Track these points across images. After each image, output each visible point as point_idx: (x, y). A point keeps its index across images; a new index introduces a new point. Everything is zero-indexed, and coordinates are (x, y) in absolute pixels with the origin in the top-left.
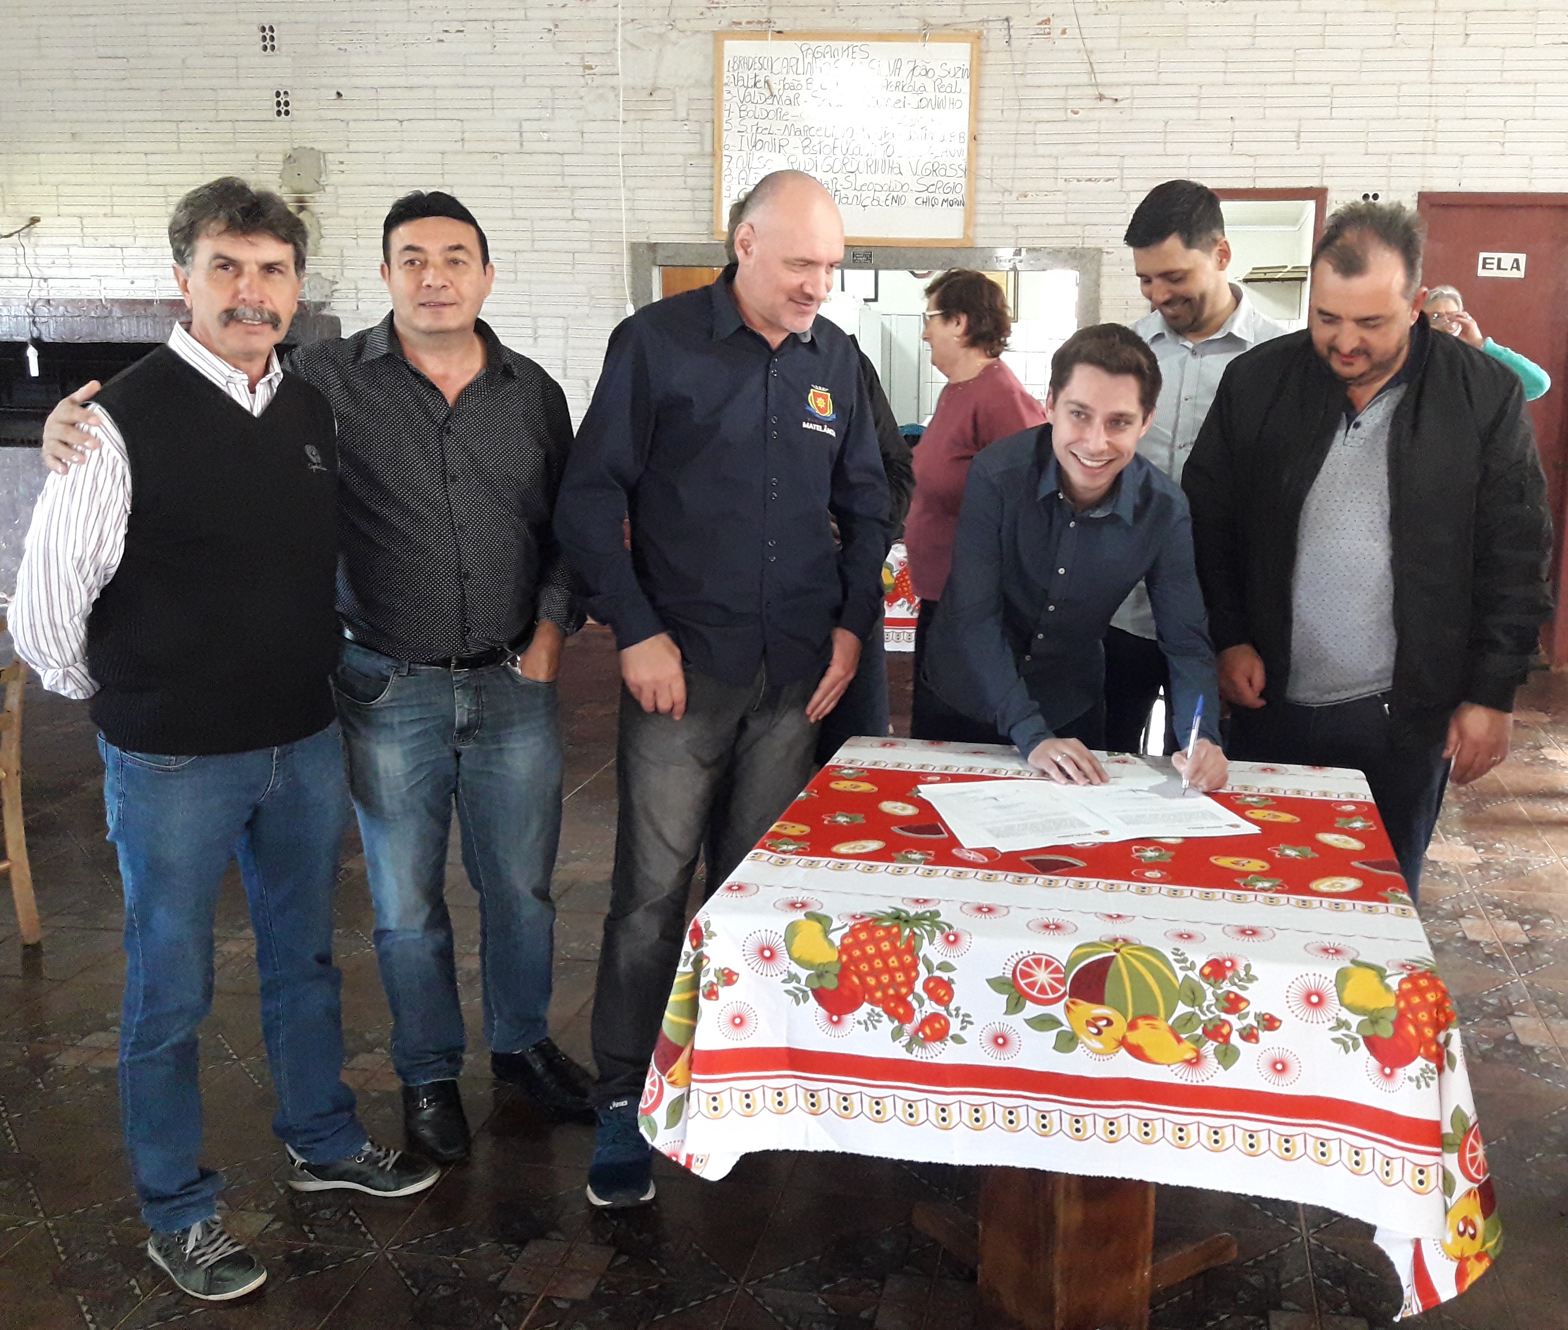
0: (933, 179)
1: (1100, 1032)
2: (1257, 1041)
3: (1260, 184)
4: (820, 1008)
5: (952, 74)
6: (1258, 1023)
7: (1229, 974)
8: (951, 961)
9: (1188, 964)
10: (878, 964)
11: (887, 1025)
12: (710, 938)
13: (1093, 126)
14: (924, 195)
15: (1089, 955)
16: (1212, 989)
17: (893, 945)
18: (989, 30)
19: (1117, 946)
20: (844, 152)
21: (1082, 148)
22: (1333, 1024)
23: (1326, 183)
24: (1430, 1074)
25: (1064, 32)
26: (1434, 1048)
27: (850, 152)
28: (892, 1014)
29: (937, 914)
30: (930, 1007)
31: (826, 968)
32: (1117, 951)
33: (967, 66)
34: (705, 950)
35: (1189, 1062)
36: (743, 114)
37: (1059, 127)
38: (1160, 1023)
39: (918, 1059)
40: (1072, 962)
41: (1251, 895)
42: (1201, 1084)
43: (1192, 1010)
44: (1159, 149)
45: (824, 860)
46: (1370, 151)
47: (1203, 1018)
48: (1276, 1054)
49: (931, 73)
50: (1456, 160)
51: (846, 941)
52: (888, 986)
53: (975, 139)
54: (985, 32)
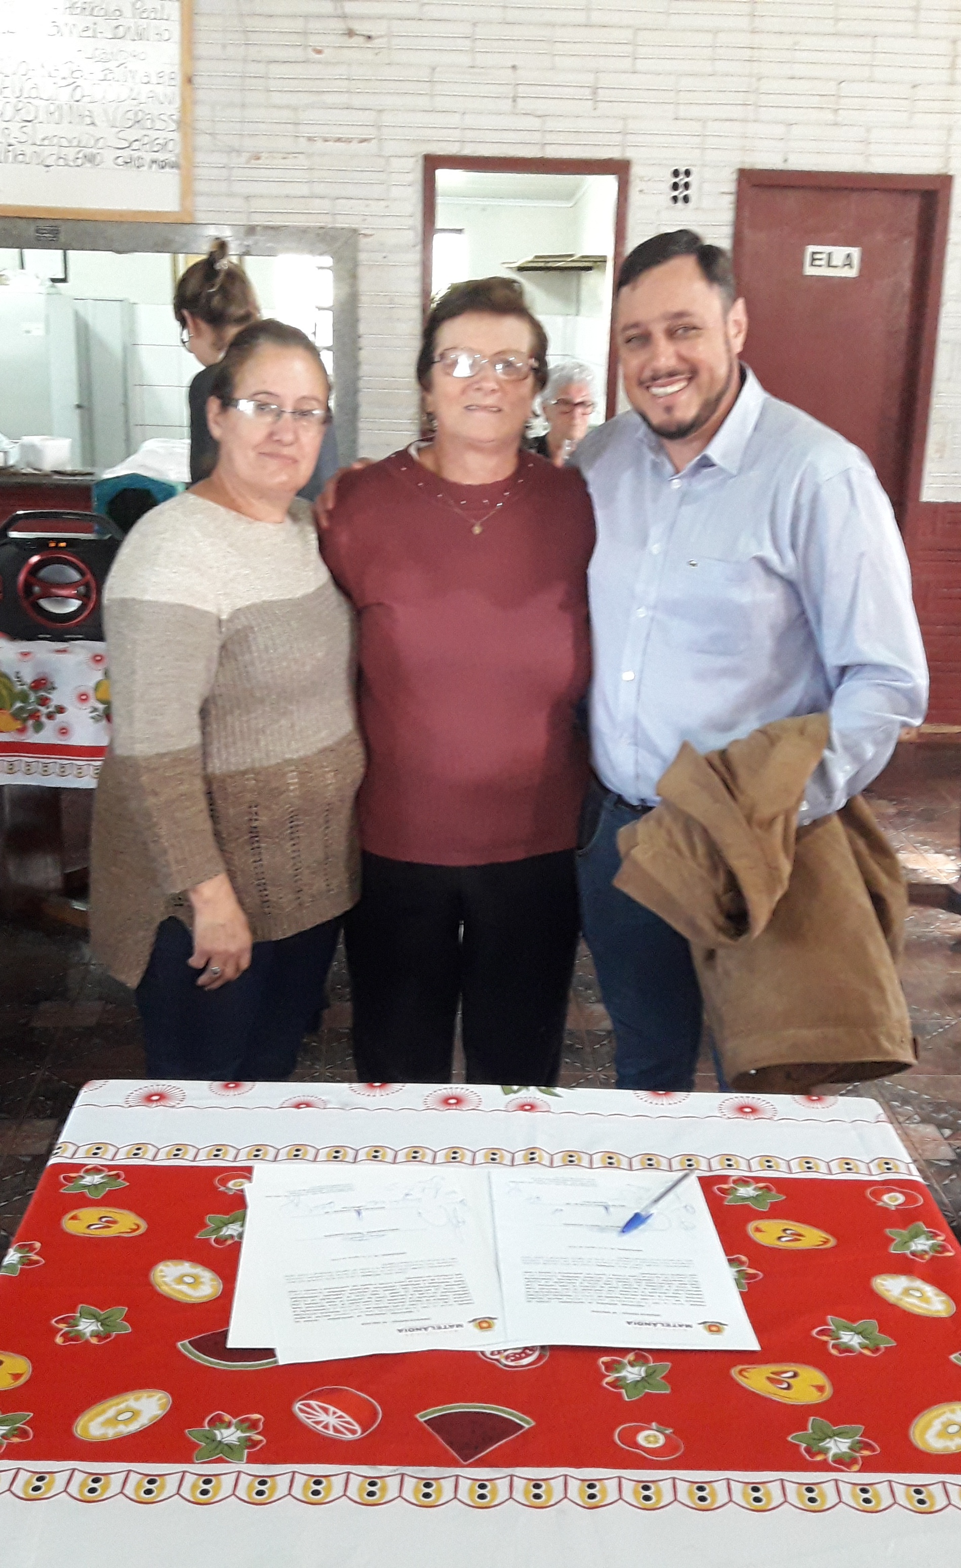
0: (135, 133)
3: (552, 153)
14: (126, 153)
21: (329, 99)
23: (629, 154)
27: (26, 95)
37: (298, 70)
44: (423, 102)
50: (780, 130)
53: (190, 81)
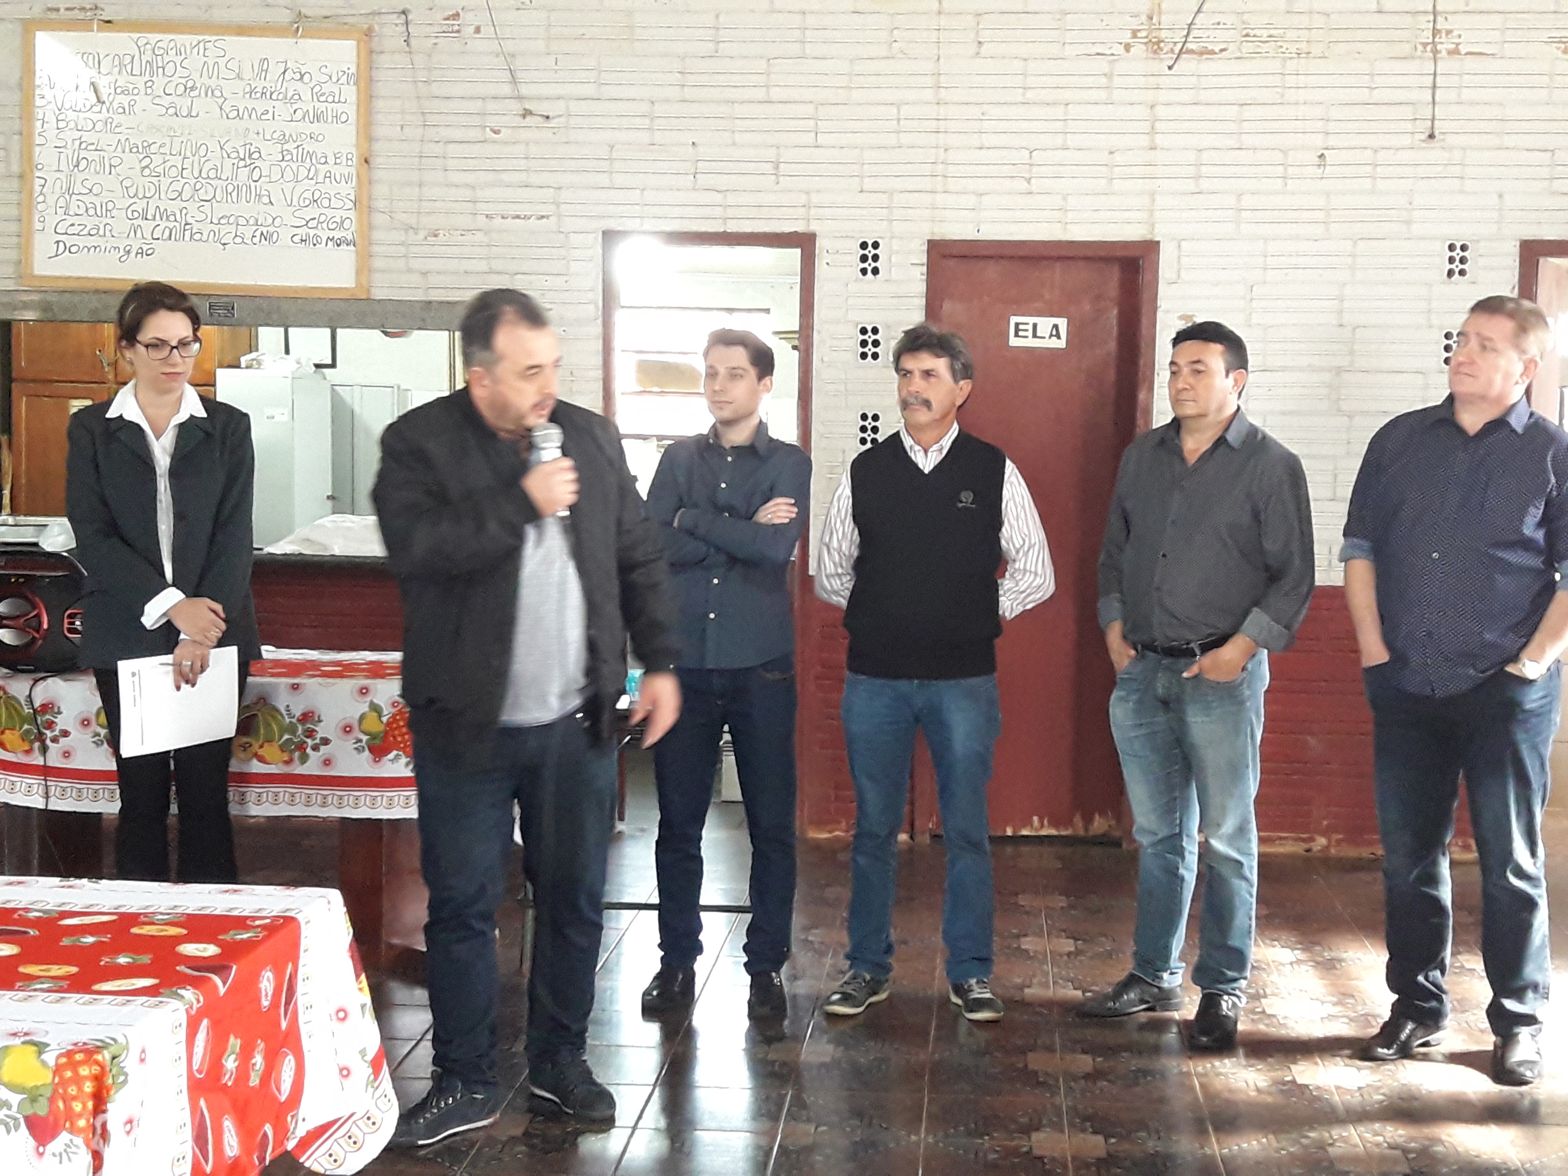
0: (312, 212)
3: (732, 227)
5: (334, 79)
13: (520, 150)
14: (303, 231)
18: (382, 25)
20: (196, 174)
21: (506, 177)
23: (814, 227)
25: (478, 30)
27: (204, 175)
33: (353, 70)
36: (62, 125)
37: (476, 149)
44: (604, 180)
46: (865, 187)
49: (307, 78)
50: (972, 200)
53: (366, 161)
54: (376, 28)
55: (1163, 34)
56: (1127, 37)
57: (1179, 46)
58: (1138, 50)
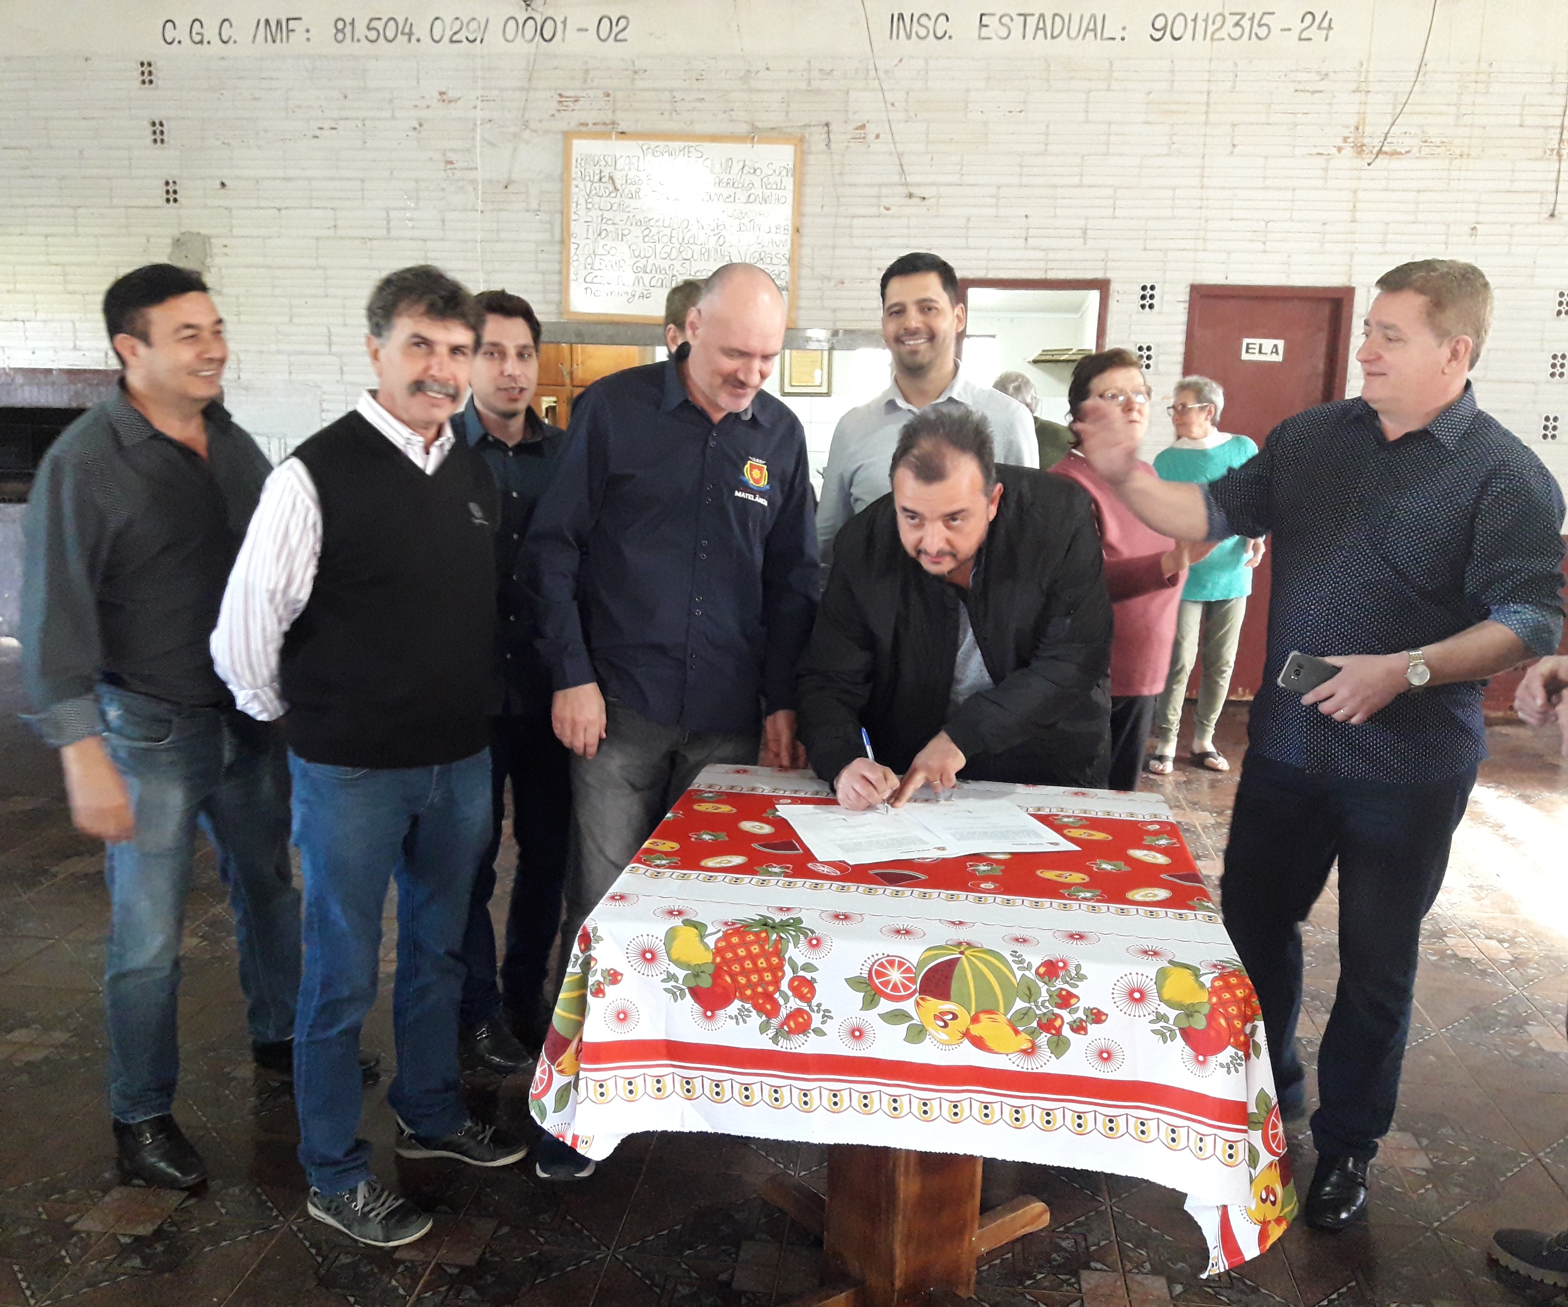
1: (946, 1025)
2: (1086, 1033)
3: (1051, 275)
4: (696, 1005)
5: (777, 173)
6: (1087, 1016)
7: (1061, 973)
8: (813, 962)
9: (1025, 965)
10: (748, 964)
11: (756, 1019)
12: (597, 941)
13: (904, 222)
15: (936, 957)
16: (1046, 987)
17: (762, 947)
18: (810, 134)
19: (962, 949)
20: (681, 241)
21: (893, 241)
22: (1153, 1017)
23: (1109, 275)
24: (1239, 1061)
25: (877, 137)
26: (1242, 1038)
27: (686, 241)
28: (760, 1009)
29: (799, 921)
30: (795, 1003)
31: (702, 969)
32: (962, 953)
33: (791, 166)
34: (593, 953)
35: (1024, 1052)
36: (589, 206)
37: (873, 222)
38: (1001, 1018)
39: (784, 1050)
40: (922, 963)
41: (1075, 904)
42: (1035, 1071)
43: (1028, 1005)
44: (961, 244)
45: (694, 874)
46: (1148, 247)
47: (1038, 1012)
48: (1103, 1044)
49: (758, 171)
51: (719, 945)
52: (757, 985)
53: (798, 231)
54: (807, 135)
55: (1365, 141)
56: (1339, 142)
57: (1377, 149)
58: (1348, 151)
